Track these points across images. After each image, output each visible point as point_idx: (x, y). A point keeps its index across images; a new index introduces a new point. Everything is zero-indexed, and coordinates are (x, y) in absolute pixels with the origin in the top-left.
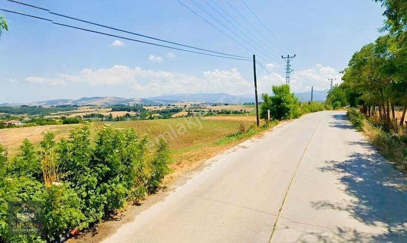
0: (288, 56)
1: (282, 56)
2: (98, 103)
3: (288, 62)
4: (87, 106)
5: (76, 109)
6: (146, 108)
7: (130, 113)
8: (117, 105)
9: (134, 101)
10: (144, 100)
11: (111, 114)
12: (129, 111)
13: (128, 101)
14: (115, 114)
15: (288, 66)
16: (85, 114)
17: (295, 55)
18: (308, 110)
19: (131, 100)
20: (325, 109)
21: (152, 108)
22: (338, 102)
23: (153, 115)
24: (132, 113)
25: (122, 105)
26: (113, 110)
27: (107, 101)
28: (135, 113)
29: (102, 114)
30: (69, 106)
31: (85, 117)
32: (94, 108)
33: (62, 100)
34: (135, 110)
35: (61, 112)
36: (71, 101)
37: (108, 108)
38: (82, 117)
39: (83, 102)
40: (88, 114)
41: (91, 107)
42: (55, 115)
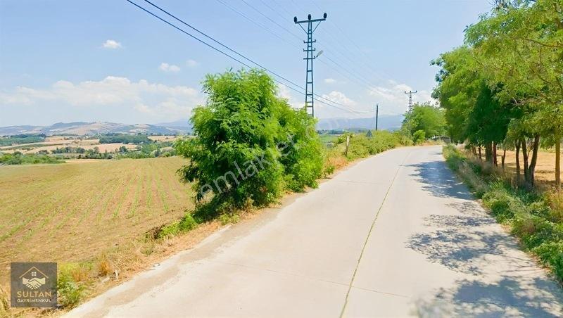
0: (309, 17)
1: (295, 19)
2: (80, 131)
3: (310, 32)
4: (62, 135)
5: (43, 141)
6: (153, 138)
7: (127, 146)
8: (107, 135)
9: (137, 128)
10: (152, 127)
11: (96, 148)
12: (127, 143)
13: (127, 128)
14: (103, 148)
15: (310, 41)
16: (54, 148)
17: (325, 16)
18: (362, 150)
19: (133, 127)
20: (399, 144)
21: (163, 139)
22: (420, 131)
23: (161, 150)
24: (131, 147)
25: (116, 135)
26: (102, 142)
27: (94, 129)
28: (136, 146)
29: (82, 147)
30: (31, 135)
31: (54, 152)
32: (72, 139)
33: (23, 127)
34: (136, 142)
35: (17, 145)
36: (39, 129)
37: (94, 138)
38: (51, 153)
39: (57, 130)
40: (60, 147)
41: (66, 137)
42: (7, 149)
